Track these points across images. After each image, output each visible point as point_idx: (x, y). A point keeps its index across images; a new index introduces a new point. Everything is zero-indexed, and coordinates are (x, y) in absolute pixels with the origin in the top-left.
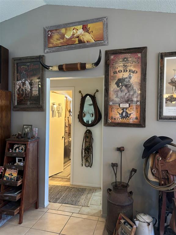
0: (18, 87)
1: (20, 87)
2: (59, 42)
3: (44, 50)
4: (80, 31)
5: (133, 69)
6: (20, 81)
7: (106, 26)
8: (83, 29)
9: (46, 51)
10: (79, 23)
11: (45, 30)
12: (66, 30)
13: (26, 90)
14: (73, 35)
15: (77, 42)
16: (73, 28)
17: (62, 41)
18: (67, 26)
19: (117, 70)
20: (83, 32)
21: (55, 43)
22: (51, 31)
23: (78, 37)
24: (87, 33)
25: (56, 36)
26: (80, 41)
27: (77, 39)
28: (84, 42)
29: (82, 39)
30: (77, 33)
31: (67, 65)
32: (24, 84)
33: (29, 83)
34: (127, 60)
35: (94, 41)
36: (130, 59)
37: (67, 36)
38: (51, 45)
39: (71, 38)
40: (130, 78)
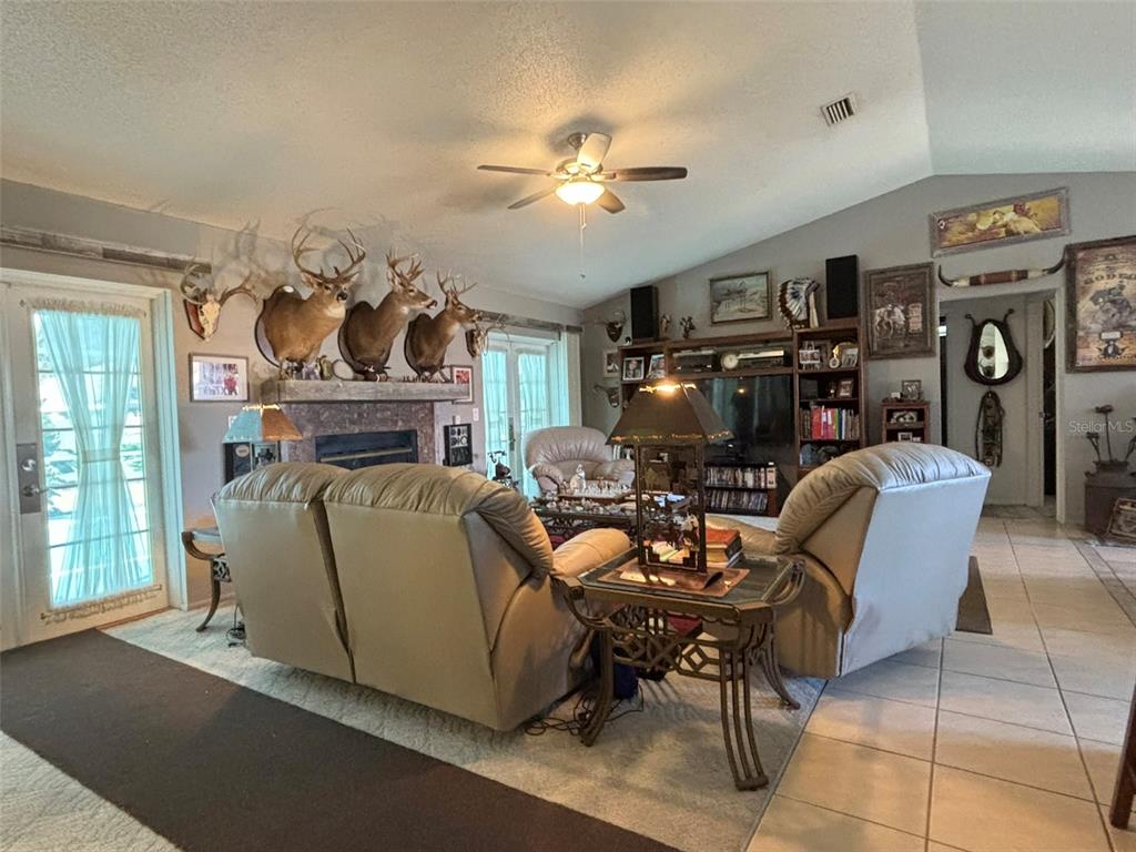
0: (878, 319)
1: (882, 319)
2: (963, 237)
3: (932, 253)
4: (1009, 215)
5: (1129, 272)
6: (883, 310)
7: (1065, 203)
8: (1015, 211)
9: (935, 254)
10: (1006, 202)
11: (932, 219)
12: (979, 215)
13: (894, 323)
14: (994, 223)
15: (1003, 234)
16: (994, 210)
17: (970, 234)
18: (980, 209)
19: (1094, 278)
20: (1016, 217)
21: (954, 239)
22: (945, 220)
23: (1005, 226)
24: (1025, 219)
25: (956, 227)
26: (1010, 233)
27: (1003, 229)
28: (1018, 234)
29: (1012, 227)
30: (1002, 219)
31: (986, 275)
32: (890, 313)
33: (902, 311)
34: (1115, 258)
35: (1038, 230)
36: (1120, 256)
37: (983, 226)
38: (946, 243)
39: (990, 229)
40: (1122, 287)
